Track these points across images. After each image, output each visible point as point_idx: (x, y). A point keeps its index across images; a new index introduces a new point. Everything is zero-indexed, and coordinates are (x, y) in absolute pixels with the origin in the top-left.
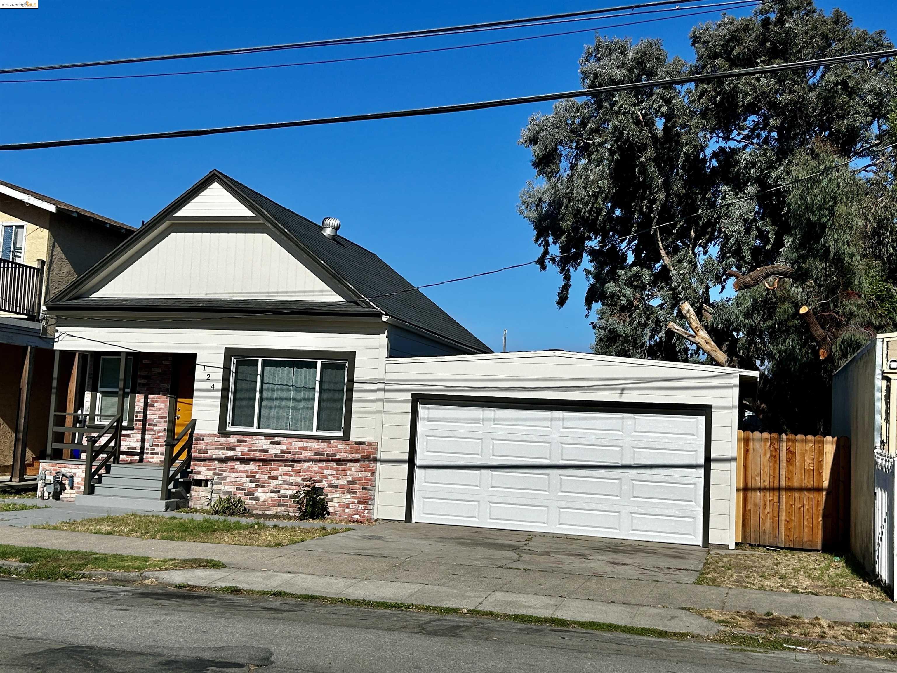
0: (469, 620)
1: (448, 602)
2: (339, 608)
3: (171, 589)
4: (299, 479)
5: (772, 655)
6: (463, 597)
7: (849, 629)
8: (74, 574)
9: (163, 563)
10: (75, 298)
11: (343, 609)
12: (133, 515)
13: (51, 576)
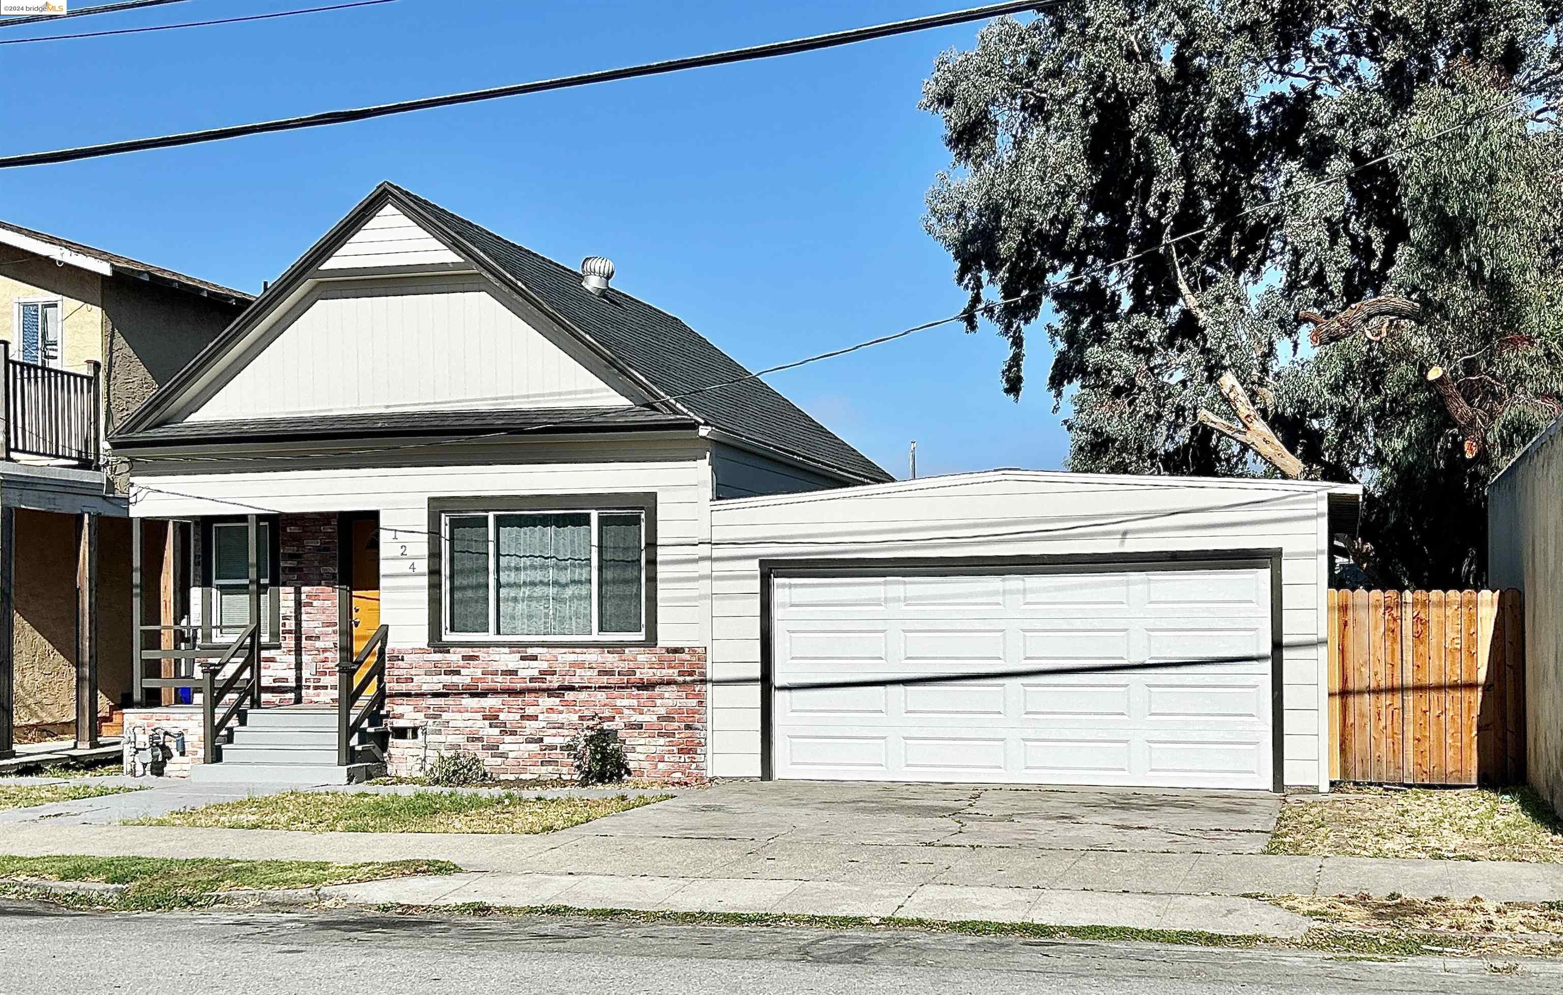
0: (884, 935)
1: (845, 907)
2: (661, 927)
3: (371, 913)
4: (574, 718)
5: (1403, 964)
6: (870, 898)
7: (1533, 913)
8: (201, 899)
9: (352, 871)
10: (158, 426)
11: (666, 929)
12: (292, 793)
13: (162, 903)
